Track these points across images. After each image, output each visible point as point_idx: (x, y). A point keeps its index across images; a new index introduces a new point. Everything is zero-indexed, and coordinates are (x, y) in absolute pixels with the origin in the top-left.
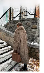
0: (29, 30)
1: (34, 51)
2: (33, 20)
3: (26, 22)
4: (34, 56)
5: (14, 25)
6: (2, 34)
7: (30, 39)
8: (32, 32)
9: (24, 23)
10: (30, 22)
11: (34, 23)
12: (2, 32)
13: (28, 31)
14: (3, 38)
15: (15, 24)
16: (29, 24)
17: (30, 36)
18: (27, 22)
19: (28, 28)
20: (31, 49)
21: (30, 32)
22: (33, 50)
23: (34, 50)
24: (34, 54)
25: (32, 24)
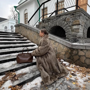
0: (68, 28)
1: (77, 54)
2: (74, 14)
3: (64, 17)
4: (76, 61)
5: (48, 24)
6: (33, 35)
8: (73, 30)
10: (70, 16)
11: (76, 17)
12: (33, 33)
13: (68, 29)
14: (34, 40)
15: (49, 22)
16: (68, 19)
17: (70, 36)
19: (67, 25)
20: (71, 50)
21: (70, 30)
22: (74, 52)
23: (77, 52)
24: (76, 58)
25: (72, 20)
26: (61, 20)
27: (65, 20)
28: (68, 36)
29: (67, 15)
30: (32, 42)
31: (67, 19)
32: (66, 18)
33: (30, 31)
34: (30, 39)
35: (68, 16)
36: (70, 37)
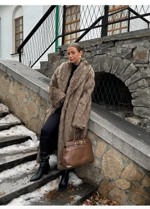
0: (140, 83)
3: (128, 46)
6: (25, 100)
7: (145, 125)
9: (119, 51)
10: (147, 44)
12: (27, 93)
13: (139, 87)
17: (146, 110)
18: (132, 46)
19: (139, 75)
21: (148, 91)
26: (118, 55)
27: (130, 56)
28: (140, 111)
29: (139, 39)
30: (23, 123)
31: (139, 54)
32: (133, 50)
33: (19, 87)
34: (17, 111)
35: (142, 44)
36: (146, 114)
